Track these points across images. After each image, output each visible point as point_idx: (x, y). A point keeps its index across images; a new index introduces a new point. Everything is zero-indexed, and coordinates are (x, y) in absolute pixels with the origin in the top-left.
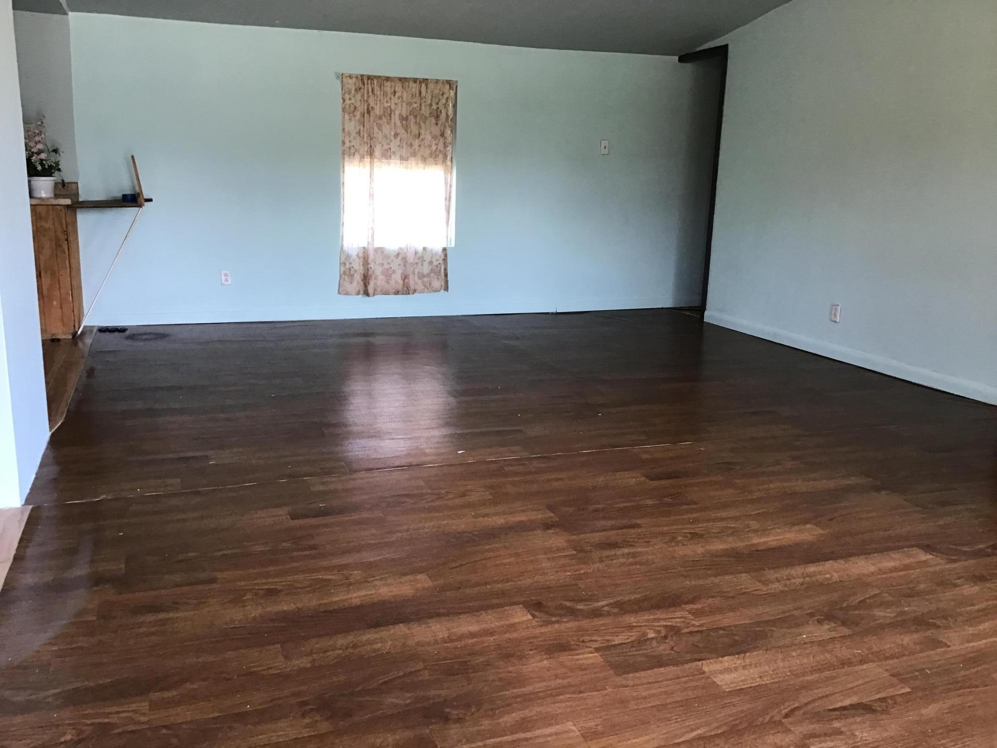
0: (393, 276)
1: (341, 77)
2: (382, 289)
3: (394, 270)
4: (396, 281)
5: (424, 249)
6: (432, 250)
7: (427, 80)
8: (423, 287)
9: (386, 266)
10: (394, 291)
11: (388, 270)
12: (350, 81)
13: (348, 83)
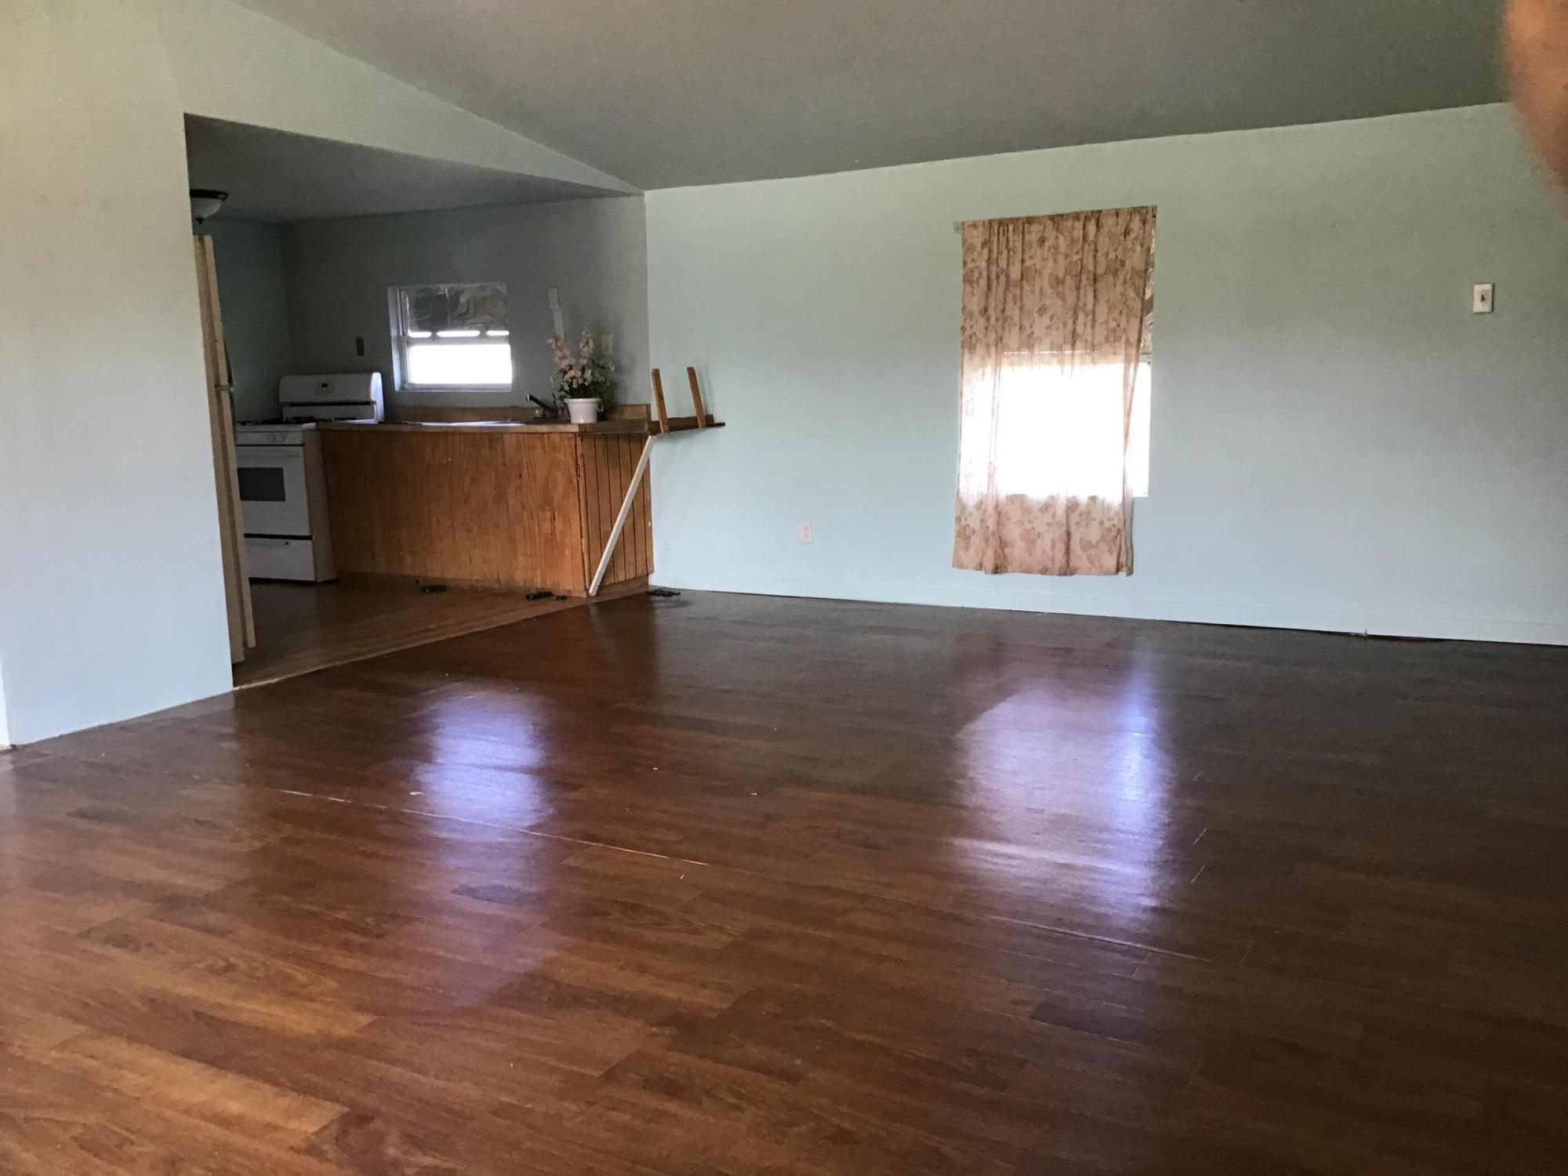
0: (1039, 543)
1: (961, 227)
2: (1021, 564)
3: (1039, 534)
4: (1044, 551)
5: (1093, 499)
6: (1103, 502)
7: (1099, 212)
8: (1090, 565)
9: (1028, 526)
10: (1040, 568)
11: (1028, 532)
12: (975, 232)
13: (972, 236)
